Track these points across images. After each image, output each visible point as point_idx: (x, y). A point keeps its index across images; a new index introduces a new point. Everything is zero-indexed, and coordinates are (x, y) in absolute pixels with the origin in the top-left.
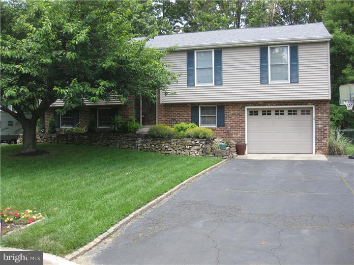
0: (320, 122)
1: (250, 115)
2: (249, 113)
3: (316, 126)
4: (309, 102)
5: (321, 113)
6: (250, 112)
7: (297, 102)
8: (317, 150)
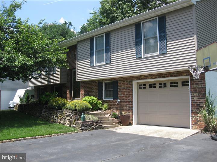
0: (195, 94)
1: (140, 88)
2: (139, 87)
3: (192, 98)
4: (183, 73)
5: (196, 84)
6: (140, 85)
7: (177, 73)
8: (194, 125)
